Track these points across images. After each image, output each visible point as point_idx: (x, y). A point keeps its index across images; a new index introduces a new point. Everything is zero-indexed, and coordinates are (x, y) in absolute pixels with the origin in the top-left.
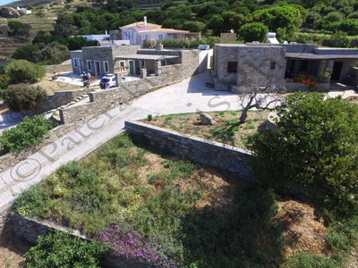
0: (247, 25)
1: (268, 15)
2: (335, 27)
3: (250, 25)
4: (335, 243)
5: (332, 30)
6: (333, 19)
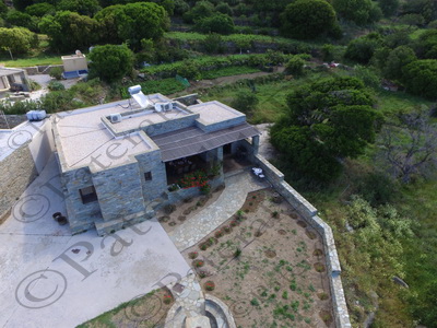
2: (207, 25)
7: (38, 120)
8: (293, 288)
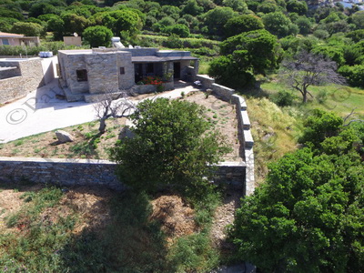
0: (90, 28)
1: (110, 18)
2: (169, 30)
3: (93, 28)
4: (201, 220)
5: (168, 33)
6: (167, 23)
7: (47, 57)
8: (214, 117)
